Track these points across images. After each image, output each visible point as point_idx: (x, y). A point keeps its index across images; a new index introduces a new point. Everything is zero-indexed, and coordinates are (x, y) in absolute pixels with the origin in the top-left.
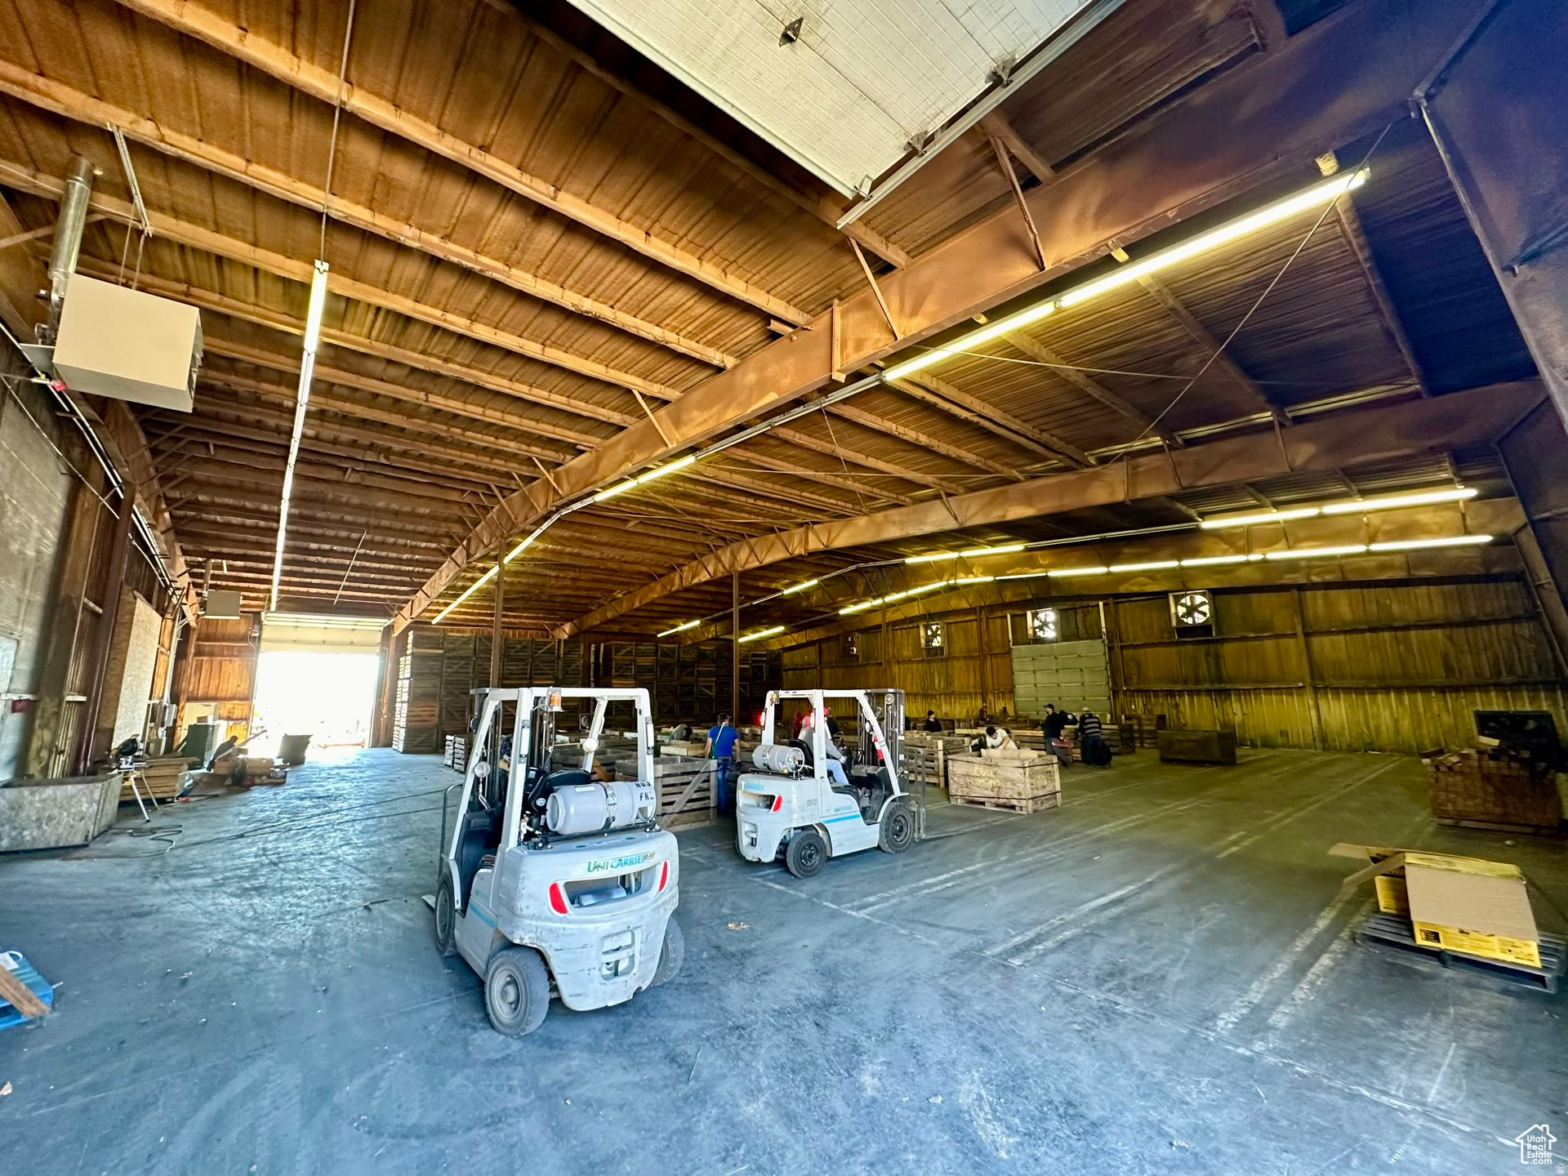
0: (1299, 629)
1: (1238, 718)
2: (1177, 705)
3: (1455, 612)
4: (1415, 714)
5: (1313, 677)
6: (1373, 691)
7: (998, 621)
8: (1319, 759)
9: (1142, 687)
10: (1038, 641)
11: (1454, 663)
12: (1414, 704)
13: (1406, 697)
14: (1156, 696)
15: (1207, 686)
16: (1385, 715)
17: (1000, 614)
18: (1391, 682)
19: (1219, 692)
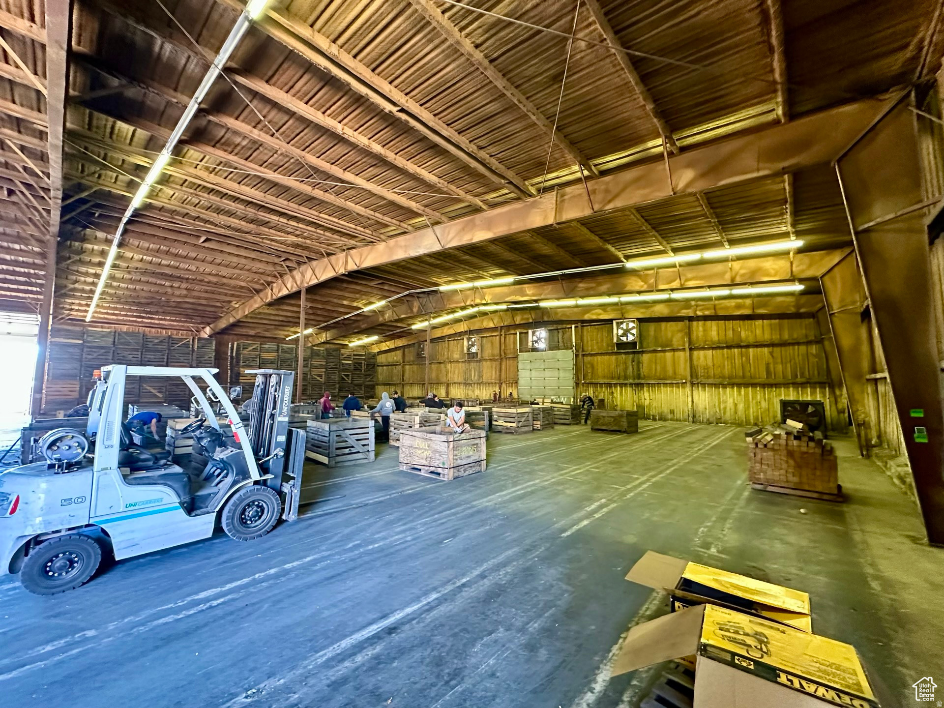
0: (687, 345)
1: (647, 402)
2: (613, 393)
3: (776, 338)
4: (747, 402)
5: (691, 376)
6: (725, 386)
7: (512, 336)
8: (688, 429)
9: (593, 381)
10: (534, 350)
11: (772, 370)
12: (746, 395)
13: (743, 390)
14: (601, 387)
15: (631, 381)
16: (730, 402)
17: (513, 332)
18: (736, 381)
19: (637, 385)
